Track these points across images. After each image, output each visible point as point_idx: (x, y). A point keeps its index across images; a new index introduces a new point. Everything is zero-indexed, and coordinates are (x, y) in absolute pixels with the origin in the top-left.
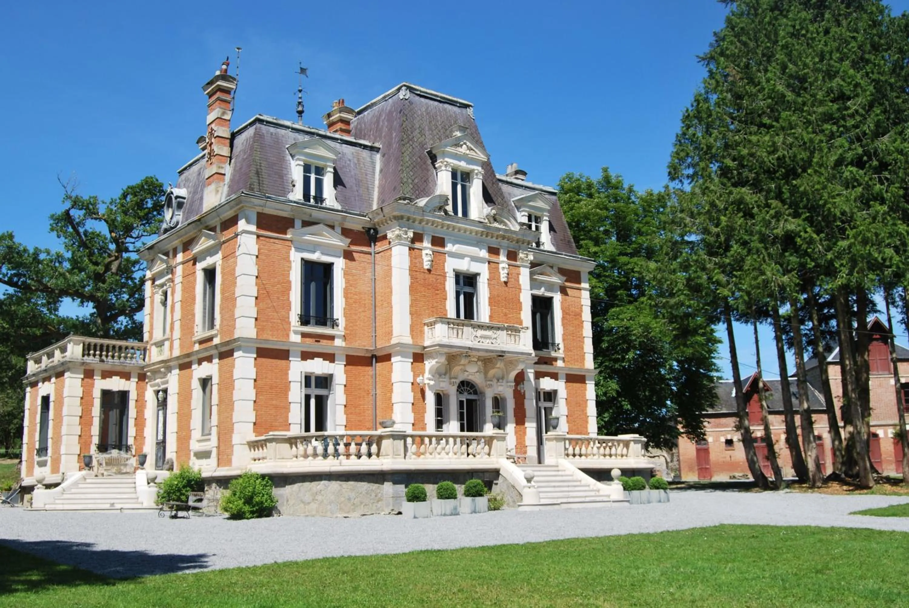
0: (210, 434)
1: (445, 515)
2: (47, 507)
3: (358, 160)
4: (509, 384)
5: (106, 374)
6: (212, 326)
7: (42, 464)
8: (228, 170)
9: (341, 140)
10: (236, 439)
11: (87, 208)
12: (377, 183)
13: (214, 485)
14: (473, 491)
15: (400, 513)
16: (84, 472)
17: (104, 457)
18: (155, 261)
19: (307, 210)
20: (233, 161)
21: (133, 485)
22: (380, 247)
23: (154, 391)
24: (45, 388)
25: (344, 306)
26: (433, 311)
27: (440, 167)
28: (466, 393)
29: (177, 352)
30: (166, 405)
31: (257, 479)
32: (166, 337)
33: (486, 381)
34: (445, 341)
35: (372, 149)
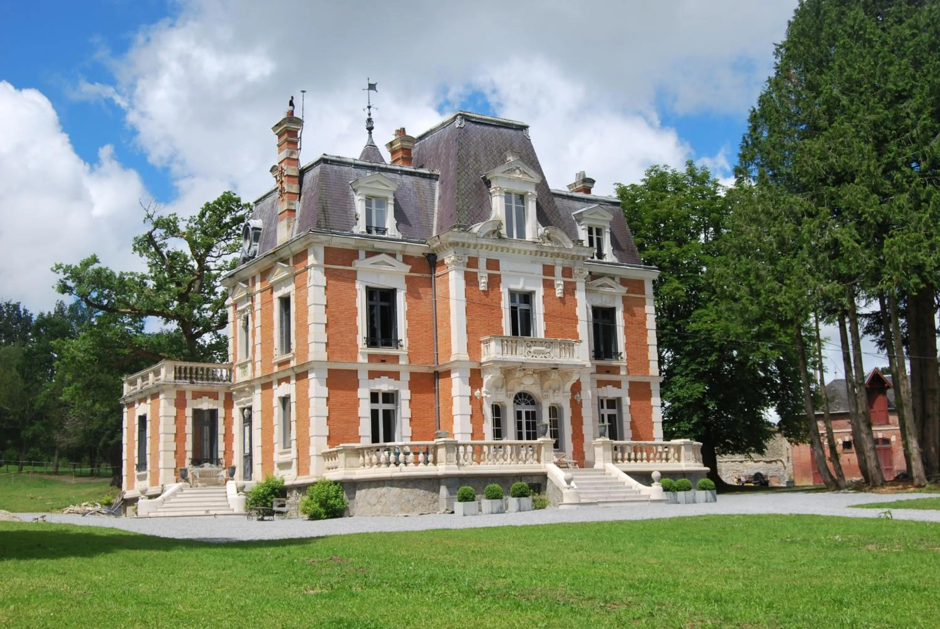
0: (290, 447)
1: (492, 513)
2: (151, 515)
3: (418, 188)
4: (565, 394)
5: (197, 395)
6: (289, 350)
7: (142, 478)
8: (298, 206)
9: (401, 171)
10: (313, 451)
11: (169, 227)
12: (436, 209)
13: (295, 492)
14: (518, 492)
15: (453, 512)
16: (180, 484)
17: (197, 470)
18: (236, 289)
19: (370, 242)
20: (302, 197)
21: (225, 495)
22: (439, 271)
23: (240, 409)
24: (141, 409)
25: (407, 327)
26: (489, 330)
27: (494, 192)
28: (523, 404)
29: (258, 374)
30: (251, 422)
31: (331, 485)
32: (249, 359)
33: (542, 392)
34: (500, 357)
35: (431, 177)
